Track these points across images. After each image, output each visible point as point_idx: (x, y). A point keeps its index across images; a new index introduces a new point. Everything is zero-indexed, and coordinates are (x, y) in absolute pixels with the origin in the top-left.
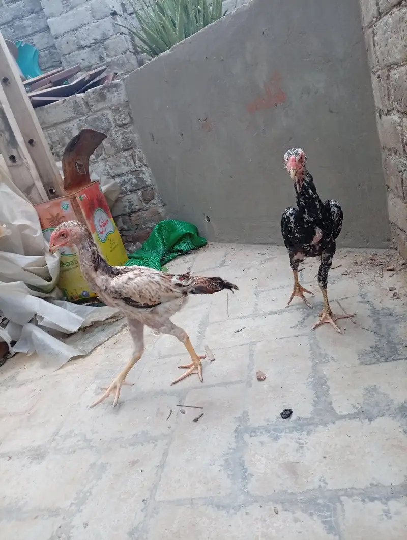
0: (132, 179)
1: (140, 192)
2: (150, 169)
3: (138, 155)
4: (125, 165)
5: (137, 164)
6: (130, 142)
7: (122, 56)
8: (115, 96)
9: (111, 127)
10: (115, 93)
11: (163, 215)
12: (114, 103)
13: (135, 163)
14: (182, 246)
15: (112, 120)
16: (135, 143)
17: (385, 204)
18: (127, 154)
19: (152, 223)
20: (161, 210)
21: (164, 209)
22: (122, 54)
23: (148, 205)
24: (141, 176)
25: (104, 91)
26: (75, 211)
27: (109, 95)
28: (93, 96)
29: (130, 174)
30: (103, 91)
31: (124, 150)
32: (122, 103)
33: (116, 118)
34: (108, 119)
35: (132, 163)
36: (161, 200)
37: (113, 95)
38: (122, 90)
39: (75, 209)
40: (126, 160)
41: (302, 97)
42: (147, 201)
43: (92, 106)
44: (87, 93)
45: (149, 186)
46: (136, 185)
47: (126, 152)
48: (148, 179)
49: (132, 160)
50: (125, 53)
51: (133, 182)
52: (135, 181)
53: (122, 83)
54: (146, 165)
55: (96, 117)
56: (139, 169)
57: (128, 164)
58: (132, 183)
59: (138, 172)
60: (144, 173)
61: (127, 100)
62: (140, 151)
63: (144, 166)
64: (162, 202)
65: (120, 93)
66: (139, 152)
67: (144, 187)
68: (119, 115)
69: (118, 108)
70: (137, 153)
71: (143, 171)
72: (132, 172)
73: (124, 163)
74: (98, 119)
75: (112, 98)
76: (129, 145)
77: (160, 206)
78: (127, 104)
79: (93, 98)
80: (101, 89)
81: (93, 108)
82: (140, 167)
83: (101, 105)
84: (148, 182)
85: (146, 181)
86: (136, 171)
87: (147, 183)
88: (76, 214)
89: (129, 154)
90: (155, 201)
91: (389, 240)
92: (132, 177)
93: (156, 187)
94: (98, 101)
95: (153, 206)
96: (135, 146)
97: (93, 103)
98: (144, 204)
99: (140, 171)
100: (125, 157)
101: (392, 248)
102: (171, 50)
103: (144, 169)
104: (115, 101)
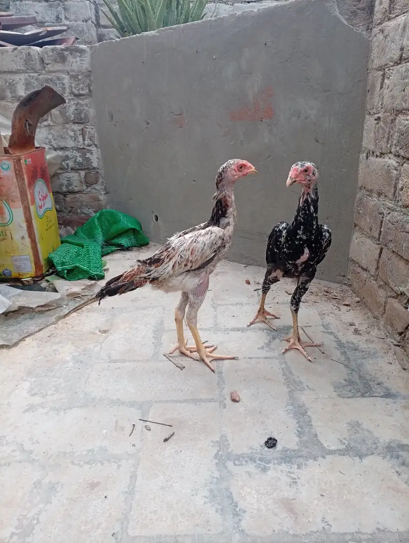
0: (77, 156)
1: (83, 173)
2: (99, 150)
3: (89, 132)
4: (72, 139)
5: (86, 142)
6: (83, 116)
7: (82, 23)
8: (77, 62)
9: (65, 93)
10: (78, 59)
11: (103, 203)
12: (75, 68)
13: (84, 140)
14: (124, 241)
15: (67, 86)
16: (88, 119)
17: (349, 241)
18: (76, 127)
19: (89, 209)
20: (102, 197)
21: (105, 198)
22: (83, 21)
23: (89, 189)
24: (88, 155)
25: (66, 53)
26: (16, 174)
27: (70, 59)
28: (51, 54)
29: (76, 150)
30: (64, 52)
31: (74, 123)
32: (83, 71)
33: (73, 85)
34: (64, 84)
35: (81, 138)
36: (105, 187)
37: (74, 60)
38: (87, 58)
39: (17, 172)
40: (75, 134)
41: (291, 118)
42: (89, 184)
43: (48, 64)
44: (46, 48)
45: (94, 168)
46: (80, 164)
47: (76, 125)
48: (95, 158)
49: (81, 136)
50: (86, 21)
51: (78, 160)
52: (79, 159)
53: (88, 50)
54: (96, 145)
55: (50, 78)
56: (88, 148)
57: (75, 139)
58: (75, 160)
59: (86, 150)
60: (92, 153)
61: (90, 69)
62: (92, 129)
63: (93, 146)
64: (105, 190)
65: (83, 60)
66: (90, 130)
67: (88, 169)
68: (77, 82)
69: (78, 75)
70: (88, 130)
71: (91, 150)
72: (78, 149)
73: (71, 137)
74: (51, 80)
75: (72, 62)
76: (82, 119)
77: (103, 193)
78: (88, 74)
79: (51, 56)
80: (62, 50)
81: (48, 66)
82: (89, 146)
83: (58, 67)
84: (95, 164)
85: (92, 163)
86: (83, 148)
87: (93, 164)
88: (17, 178)
89: (79, 128)
90: (98, 187)
91: (344, 276)
92: (78, 154)
93: (102, 172)
94: (55, 61)
95: (94, 191)
96: (88, 121)
97: (50, 62)
98: (85, 188)
99: (88, 150)
100: (73, 131)
101: (345, 284)
102: (157, 32)
103: (93, 149)
104: (75, 67)
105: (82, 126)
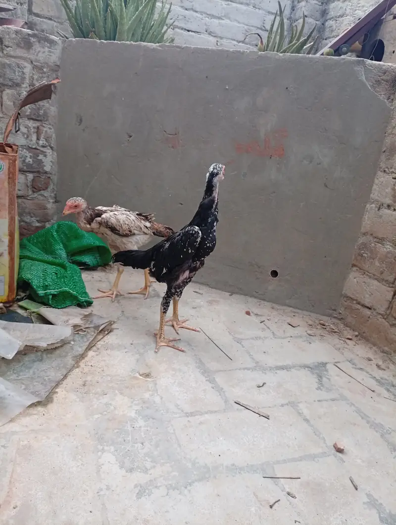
0: (26, 156)
1: (30, 176)
2: (55, 153)
3: (46, 131)
4: (23, 136)
5: (41, 142)
6: (42, 112)
8: (44, 52)
9: (23, 84)
10: (47, 49)
11: (50, 212)
12: (41, 59)
13: (38, 139)
15: (27, 77)
16: (48, 117)
18: (31, 124)
19: (32, 217)
20: (49, 206)
21: (54, 206)
23: (36, 195)
24: (41, 157)
25: (32, 39)
26: (9, 178)
27: (37, 47)
28: (14, 36)
29: (26, 149)
30: (30, 38)
31: (30, 119)
32: (50, 64)
33: (36, 77)
34: (23, 73)
35: (34, 137)
36: (56, 194)
37: (42, 50)
38: (57, 52)
39: (11, 175)
40: (28, 131)
42: (35, 188)
43: (8, 47)
44: (8, 28)
45: (46, 172)
46: (29, 165)
47: (32, 121)
48: (49, 162)
49: (35, 134)
51: (27, 161)
52: (29, 160)
53: (60, 42)
54: (52, 148)
55: (8, 63)
56: (42, 149)
57: (28, 137)
58: (24, 161)
59: (38, 151)
60: (45, 156)
61: (58, 63)
62: (50, 129)
63: (49, 148)
64: (56, 198)
65: (53, 52)
66: (48, 129)
67: (38, 172)
68: (41, 75)
69: (44, 67)
70: (45, 129)
71: (45, 152)
72: (29, 149)
73: (24, 134)
74: (9, 66)
75: (39, 52)
76: (39, 116)
77: (51, 201)
78: (56, 69)
79: (13, 39)
80: (29, 35)
81: (7, 49)
82: (43, 147)
83: (20, 52)
84: (47, 168)
85: (45, 166)
86: (35, 149)
87: (45, 168)
88: (9, 183)
89: (34, 125)
90: (46, 193)
91: (335, 310)
92: (28, 154)
93: (55, 178)
94: (18, 45)
95: (42, 198)
96: (47, 120)
97: (11, 45)
98: (30, 192)
99: (42, 151)
100: (27, 127)
101: (335, 317)
103: (48, 151)
104: (41, 57)
105: (37, 124)
